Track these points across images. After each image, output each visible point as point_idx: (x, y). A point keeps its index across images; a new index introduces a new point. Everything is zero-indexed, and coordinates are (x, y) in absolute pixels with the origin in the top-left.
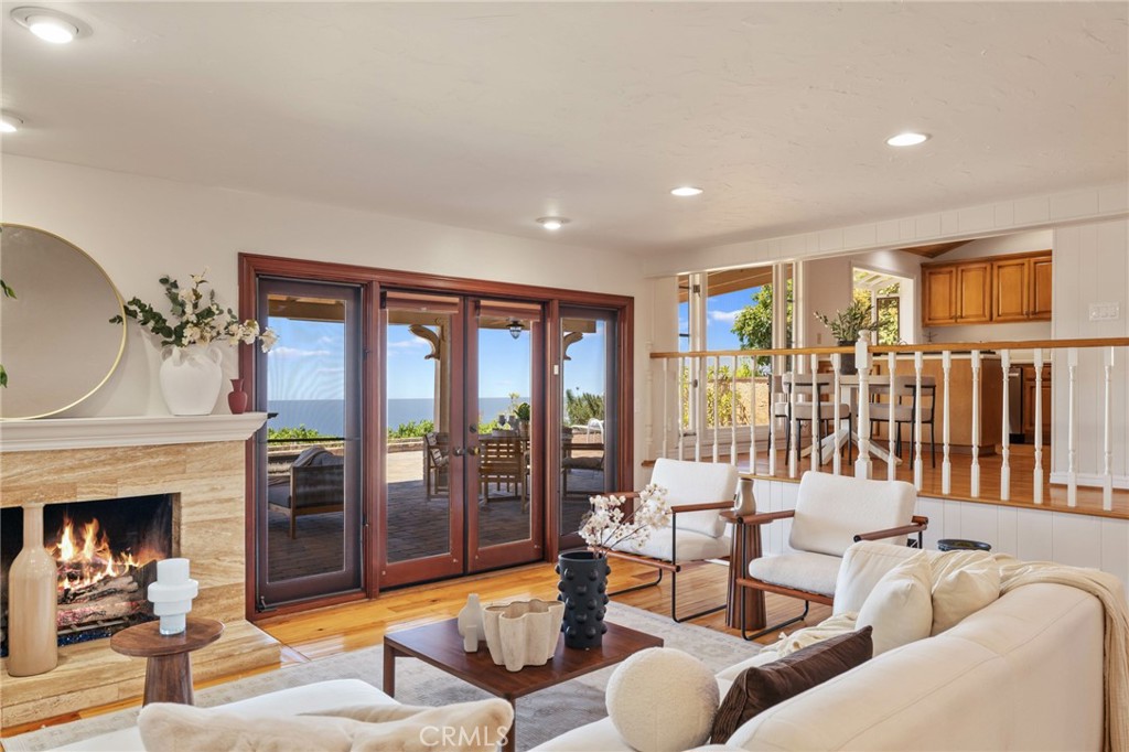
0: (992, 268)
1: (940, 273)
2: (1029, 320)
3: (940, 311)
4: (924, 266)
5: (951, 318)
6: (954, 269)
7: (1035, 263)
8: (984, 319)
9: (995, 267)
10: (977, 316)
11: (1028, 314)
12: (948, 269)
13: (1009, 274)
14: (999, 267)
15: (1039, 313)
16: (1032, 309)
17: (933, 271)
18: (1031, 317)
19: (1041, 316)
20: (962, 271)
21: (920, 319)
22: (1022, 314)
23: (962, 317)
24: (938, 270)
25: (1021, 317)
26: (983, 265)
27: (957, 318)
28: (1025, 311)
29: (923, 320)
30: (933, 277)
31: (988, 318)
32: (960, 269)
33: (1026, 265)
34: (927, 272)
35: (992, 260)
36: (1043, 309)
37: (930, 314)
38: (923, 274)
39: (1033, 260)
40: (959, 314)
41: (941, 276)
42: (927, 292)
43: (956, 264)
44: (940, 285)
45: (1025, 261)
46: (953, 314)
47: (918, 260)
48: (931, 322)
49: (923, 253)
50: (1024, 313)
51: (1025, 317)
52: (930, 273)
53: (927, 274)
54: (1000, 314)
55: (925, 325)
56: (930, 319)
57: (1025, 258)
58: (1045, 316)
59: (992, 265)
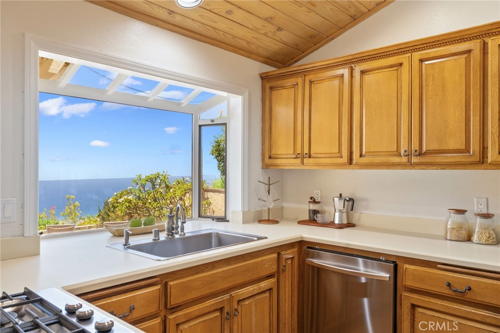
0: (352, 77)
1: (283, 87)
2: (410, 165)
3: (284, 147)
4: (264, 78)
5: (296, 157)
6: (300, 80)
7: (421, 61)
8: (340, 161)
9: (357, 74)
10: (330, 155)
11: (407, 155)
12: (294, 80)
13: (378, 85)
14: (363, 72)
15: (428, 153)
16: (415, 146)
17: (273, 84)
18: (414, 160)
19: (428, 159)
20: (311, 82)
22: (400, 155)
23: (310, 157)
24: (279, 83)
25: (396, 160)
27: (304, 158)
28: (404, 147)
29: (263, 160)
30: (275, 94)
31: (345, 159)
32: (307, 79)
33: (405, 68)
34: (268, 86)
35: (350, 62)
36: (434, 146)
37: (270, 150)
38: (263, 89)
39: (417, 56)
40: (306, 151)
41: (284, 92)
42: (267, 116)
43: (304, 71)
44: (283, 105)
45: (403, 58)
46: (299, 151)
47: (257, 68)
48: (271, 161)
49: (263, 59)
50: (402, 152)
51: (404, 160)
52: (271, 88)
53: (268, 90)
54: (364, 153)
55: (266, 167)
56: (270, 157)
57: (404, 52)
58: (439, 159)
59: (352, 71)
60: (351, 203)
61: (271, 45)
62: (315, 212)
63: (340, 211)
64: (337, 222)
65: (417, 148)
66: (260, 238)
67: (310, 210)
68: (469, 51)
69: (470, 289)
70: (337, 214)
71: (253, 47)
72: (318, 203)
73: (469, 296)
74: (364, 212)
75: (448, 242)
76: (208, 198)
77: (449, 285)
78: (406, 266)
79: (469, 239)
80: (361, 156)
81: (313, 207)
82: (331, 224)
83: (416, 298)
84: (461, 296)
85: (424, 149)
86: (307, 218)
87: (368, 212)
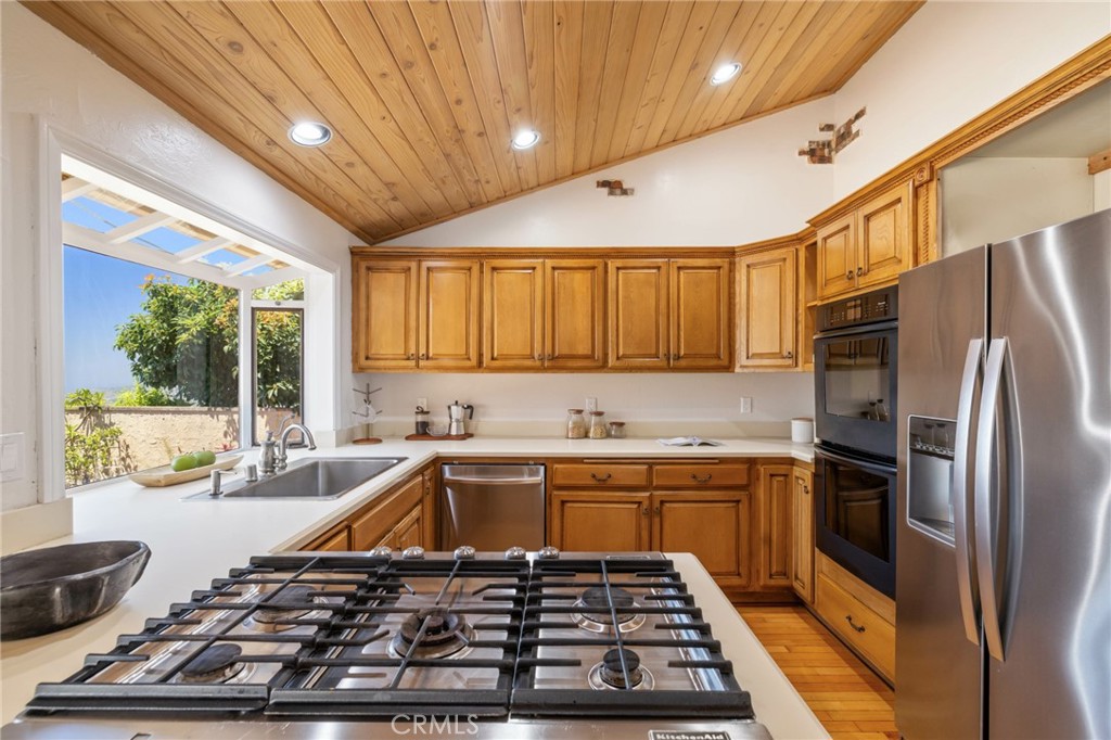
0: (482, 272)
1: (387, 270)
2: (543, 369)
3: (387, 342)
4: (355, 254)
5: (408, 359)
6: (413, 265)
7: (553, 269)
8: (468, 363)
9: (487, 269)
10: (455, 357)
11: (542, 359)
12: (404, 264)
13: (511, 285)
14: (494, 269)
15: (561, 357)
16: (548, 350)
17: (372, 263)
18: (548, 363)
19: (561, 363)
20: (429, 270)
21: (348, 357)
22: (533, 359)
23: (428, 358)
24: (383, 264)
25: (528, 363)
26: (466, 263)
27: (419, 360)
28: (536, 353)
29: (355, 359)
30: (375, 276)
31: (474, 362)
32: (425, 266)
33: (539, 272)
34: (363, 265)
35: (482, 256)
36: (565, 351)
37: (367, 348)
38: (355, 269)
39: (550, 263)
40: (422, 351)
41: (390, 276)
42: (363, 304)
43: (419, 255)
44: (387, 293)
45: (536, 263)
46: (412, 351)
47: (347, 239)
48: (369, 363)
49: (354, 228)
50: (536, 355)
51: (538, 363)
52: (369, 269)
53: (363, 270)
54: (495, 355)
55: (358, 369)
56: (367, 358)
57: (537, 257)
58: (570, 363)
59: (482, 265)
60: (469, 411)
61: (374, 214)
62: (425, 425)
63: (457, 421)
64: (454, 432)
65: (550, 352)
66: (401, 460)
67: (417, 423)
68: (593, 268)
69: (610, 476)
70: (454, 425)
71: (352, 211)
72: (427, 413)
73: (610, 482)
74: (482, 419)
75: (570, 441)
76: (112, 424)
77: (594, 476)
78: (556, 466)
79: (586, 436)
80: (493, 359)
81: (420, 418)
82: (448, 437)
83: (565, 494)
84: (603, 484)
85: (557, 354)
86: (414, 432)
87: (486, 419)
